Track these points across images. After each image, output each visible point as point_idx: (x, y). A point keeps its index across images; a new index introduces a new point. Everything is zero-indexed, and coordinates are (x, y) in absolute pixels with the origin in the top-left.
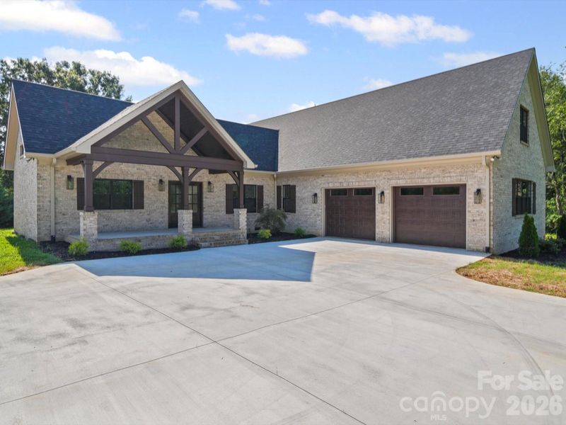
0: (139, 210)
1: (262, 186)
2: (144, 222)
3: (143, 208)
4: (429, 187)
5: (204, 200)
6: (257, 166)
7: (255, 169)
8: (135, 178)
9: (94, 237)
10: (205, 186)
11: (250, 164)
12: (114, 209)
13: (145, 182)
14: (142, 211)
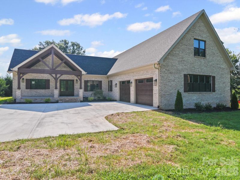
0: (48, 90)
1: (102, 81)
2: (50, 94)
3: (49, 89)
4: (145, 79)
5: (75, 86)
6: (86, 73)
7: (86, 74)
8: (46, 79)
9: (20, 98)
10: (75, 81)
11: (83, 72)
12: (39, 89)
13: (50, 80)
14: (49, 90)
